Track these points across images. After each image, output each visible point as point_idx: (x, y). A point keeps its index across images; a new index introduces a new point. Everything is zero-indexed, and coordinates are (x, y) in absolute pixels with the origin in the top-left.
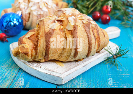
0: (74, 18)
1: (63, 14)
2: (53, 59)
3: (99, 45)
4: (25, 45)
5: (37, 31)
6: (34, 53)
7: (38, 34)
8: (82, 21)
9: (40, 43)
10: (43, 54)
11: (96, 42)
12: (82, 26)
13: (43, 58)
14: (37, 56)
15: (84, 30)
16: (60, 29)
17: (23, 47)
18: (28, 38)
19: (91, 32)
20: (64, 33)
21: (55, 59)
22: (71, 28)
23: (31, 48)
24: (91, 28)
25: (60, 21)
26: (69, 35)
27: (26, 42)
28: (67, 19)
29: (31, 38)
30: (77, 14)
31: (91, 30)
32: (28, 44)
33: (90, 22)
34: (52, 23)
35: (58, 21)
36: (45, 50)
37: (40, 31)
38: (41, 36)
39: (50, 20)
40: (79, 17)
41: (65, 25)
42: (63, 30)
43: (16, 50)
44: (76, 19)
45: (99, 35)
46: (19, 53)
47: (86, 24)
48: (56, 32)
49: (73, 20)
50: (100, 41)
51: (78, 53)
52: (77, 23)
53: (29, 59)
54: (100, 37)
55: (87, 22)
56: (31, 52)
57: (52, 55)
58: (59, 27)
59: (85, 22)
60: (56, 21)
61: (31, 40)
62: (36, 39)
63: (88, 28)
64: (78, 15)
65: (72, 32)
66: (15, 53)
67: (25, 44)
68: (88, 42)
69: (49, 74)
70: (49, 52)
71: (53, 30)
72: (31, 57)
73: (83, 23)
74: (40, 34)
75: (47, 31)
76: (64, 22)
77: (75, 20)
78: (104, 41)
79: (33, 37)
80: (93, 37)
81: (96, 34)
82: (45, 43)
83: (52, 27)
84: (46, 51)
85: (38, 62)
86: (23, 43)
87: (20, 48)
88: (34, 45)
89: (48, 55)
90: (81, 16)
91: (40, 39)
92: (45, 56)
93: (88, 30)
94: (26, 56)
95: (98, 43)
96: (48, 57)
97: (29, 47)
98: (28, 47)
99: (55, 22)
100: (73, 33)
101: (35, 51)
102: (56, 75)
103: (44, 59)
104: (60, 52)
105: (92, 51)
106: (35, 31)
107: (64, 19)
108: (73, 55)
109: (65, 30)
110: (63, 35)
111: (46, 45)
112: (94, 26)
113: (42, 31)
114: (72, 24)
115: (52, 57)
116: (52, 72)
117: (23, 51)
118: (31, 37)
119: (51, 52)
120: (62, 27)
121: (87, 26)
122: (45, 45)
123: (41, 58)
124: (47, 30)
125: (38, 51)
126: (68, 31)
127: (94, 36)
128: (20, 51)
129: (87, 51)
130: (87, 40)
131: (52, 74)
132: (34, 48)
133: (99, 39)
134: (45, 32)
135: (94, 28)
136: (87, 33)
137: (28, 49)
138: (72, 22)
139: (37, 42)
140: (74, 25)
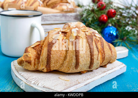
0: (78, 29)
1: (68, 27)
2: (55, 69)
3: (103, 59)
4: (29, 54)
7: (43, 44)
8: (85, 33)
9: (43, 52)
10: (44, 63)
11: (98, 54)
12: (85, 37)
14: (39, 65)
15: (86, 41)
17: (27, 55)
18: (33, 48)
19: (94, 43)
21: (57, 69)
23: (34, 57)
25: (64, 33)
27: (30, 52)
28: (71, 31)
29: (35, 48)
30: (81, 26)
32: (32, 53)
33: (95, 34)
34: (56, 34)
35: (62, 32)
38: (44, 46)
40: (82, 29)
41: (68, 36)
44: (80, 31)
45: (103, 48)
47: (89, 36)
49: (76, 31)
50: (104, 54)
53: (32, 68)
54: (105, 50)
55: (90, 34)
56: (34, 61)
57: (53, 65)
58: (62, 38)
60: (60, 33)
61: (35, 50)
62: (40, 49)
66: (20, 61)
67: (29, 52)
68: (90, 53)
70: (50, 61)
72: (34, 66)
73: (86, 35)
74: (45, 44)
75: (50, 41)
76: (67, 34)
77: (78, 32)
79: (38, 47)
80: (95, 49)
81: (100, 47)
83: (55, 37)
84: (47, 60)
86: (27, 52)
88: (37, 54)
89: (50, 65)
90: (85, 28)
91: (43, 49)
92: (46, 66)
93: (90, 41)
94: (29, 65)
95: (102, 55)
96: (50, 67)
97: (32, 56)
99: (59, 33)
103: (46, 69)
105: (95, 62)
107: (68, 31)
108: (74, 65)
112: (98, 39)
115: (54, 66)
117: (26, 59)
118: (35, 46)
119: (53, 61)
120: (65, 38)
121: (89, 38)
122: (47, 54)
123: (43, 67)
125: (40, 60)
127: (97, 47)
128: (23, 60)
129: (89, 62)
130: (89, 51)
132: (37, 57)
134: (48, 42)
135: (99, 41)
136: (89, 44)
137: (30, 57)
138: (75, 33)
139: (41, 51)
140: (76, 36)
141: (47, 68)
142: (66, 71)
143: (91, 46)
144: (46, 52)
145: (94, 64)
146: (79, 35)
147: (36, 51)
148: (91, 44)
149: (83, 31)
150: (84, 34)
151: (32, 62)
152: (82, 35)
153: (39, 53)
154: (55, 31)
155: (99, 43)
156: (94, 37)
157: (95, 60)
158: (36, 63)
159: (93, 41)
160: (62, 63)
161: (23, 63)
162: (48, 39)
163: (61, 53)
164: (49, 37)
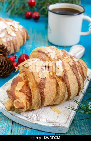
1: (48, 58)
4: (20, 100)
6: (29, 105)
8: (69, 64)
9: (34, 94)
10: (38, 104)
11: (83, 82)
12: (70, 69)
14: (32, 107)
15: (73, 73)
16: (50, 77)
17: (18, 102)
18: (20, 91)
19: (79, 73)
20: (55, 80)
23: (26, 101)
24: (78, 69)
26: (61, 81)
27: (19, 96)
29: (22, 90)
30: (62, 56)
32: (22, 98)
33: (74, 60)
36: (41, 101)
38: (32, 87)
40: (65, 59)
42: (53, 76)
44: (64, 63)
45: (83, 72)
47: (73, 66)
52: (65, 67)
55: (73, 64)
56: (26, 105)
58: (49, 75)
61: (23, 92)
63: (75, 70)
67: (19, 98)
69: (53, 126)
71: (45, 79)
73: (71, 66)
74: (31, 84)
75: (39, 82)
79: (24, 88)
80: (81, 78)
82: (39, 94)
86: (17, 98)
87: (15, 103)
88: (27, 97)
91: (33, 91)
94: (22, 109)
97: (24, 101)
98: (22, 102)
100: (64, 79)
101: (30, 103)
102: (61, 126)
109: (55, 76)
110: (55, 83)
111: (41, 97)
113: (32, 81)
116: (56, 123)
117: (19, 106)
120: (51, 74)
121: (74, 68)
125: (33, 103)
126: (59, 77)
128: (16, 107)
130: (77, 82)
131: (56, 126)
133: (84, 75)
134: (37, 83)
136: (76, 76)
137: (22, 103)
139: (30, 93)
143: (78, 77)
146: (65, 69)
147: (25, 94)
149: (66, 62)
152: (67, 68)
153: (29, 95)
159: (77, 71)
160: (53, 99)
163: (53, 92)
164: (34, 77)
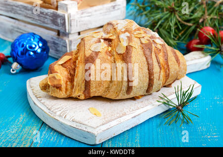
0: (128, 35)
1: (113, 30)
2: (96, 95)
3: (167, 76)
4: (57, 75)
5: (76, 54)
7: (77, 59)
8: (140, 40)
9: (78, 72)
10: (81, 87)
11: (160, 72)
12: (140, 47)
13: (81, 94)
14: (73, 90)
15: (142, 53)
16: (106, 52)
17: (54, 77)
18: (62, 65)
19: (154, 56)
20: (112, 58)
21: (99, 94)
22: (122, 51)
23: (65, 79)
24: (153, 50)
25: (108, 40)
26: (120, 60)
27: (58, 71)
28: (118, 37)
29: (65, 65)
30: (133, 29)
31: (153, 53)
32: (61, 74)
33: (155, 40)
34: (96, 43)
35: (105, 39)
36: (84, 81)
37: (79, 54)
38: (79, 62)
39: (94, 38)
40: (135, 33)
41: (115, 45)
42: (112, 53)
43: (45, 82)
44: (131, 37)
45: (167, 60)
46: (49, 87)
47: (146, 45)
48: (100, 55)
49: (126, 38)
50: (169, 70)
51: (133, 88)
52: (132, 42)
53: (63, 94)
54: (169, 64)
55: (148, 42)
56: (65, 85)
57: (94, 90)
58: (106, 49)
59: (144, 41)
60: (102, 41)
61: (65, 68)
62: (73, 66)
63: (148, 50)
64: (135, 30)
65: (123, 57)
66: (43, 85)
67: (57, 73)
68: (147, 71)
70: (90, 85)
71: (97, 53)
72: (66, 92)
73: (142, 43)
74: (79, 58)
75: (87, 55)
76: (113, 42)
77: (129, 39)
78: (176, 69)
79: (69, 63)
80: (155, 64)
81: (162, 60)
83: (95, 48)
84: (85, 83)
85: (76, 99)
86: (54, 73)
87: (50, 78)
88: (69, 75)
89: (89, 90)
90: (139, 32)
91: (78, 67)
92: (84, 92)
93: (148, 52)
94: (58, 90)
95: (166, 72)
96: (89, 93)
97: (62, 78)
98: (60, 78)
99: (100, 42)
100: (125, 57)
101: (71, 84)
103: (83, 95)
104: (106, 85)
105: (155, 83)
106: (72, 55)
107: (114, 37)
108: (124, 90)
109: (115, 53)
110: (111, 61)
112: (160, 47)
113: (81, 54)
114: (125, 44)
115: (95, 92)
117: (54, 83)
118: (65, 63)
120: (110, 49)
121: (147, 47)
122: (84, 74)
123: (79, 94)
124: (88, 53)
125: (75, 83)
126: (119, 54)
127: (158, 61)
128: (49, 84)
129: (146, 84)
130: (147, 68)
132: (69, 79)
133: (168, 66)
134: (85, 56)
135: (160, 50)
136: (146, 58)
137: (60, 80)
138: (125, 41)
139: (74, 70)
140: (127, 47)
141: (85, 95)
142: (113, 97)
143: (149, 60)
144: (82, 72)
145: (154, 86)
146: (131, 44)
147: (67, 70)
148: (149, 58)
149: (136, 37)
150: (139, 42)
151: (62, 87)
152: (135, 44)
153: (72, 73)
154: (94, 37)
155: (161, 54)
156: (153, 45)
157: (155, 80)
158: (69, 87)
159: (151, 53)
160: (107, 86)
161: (49, 88)
162: (84, 51)
164: (85, 49)
